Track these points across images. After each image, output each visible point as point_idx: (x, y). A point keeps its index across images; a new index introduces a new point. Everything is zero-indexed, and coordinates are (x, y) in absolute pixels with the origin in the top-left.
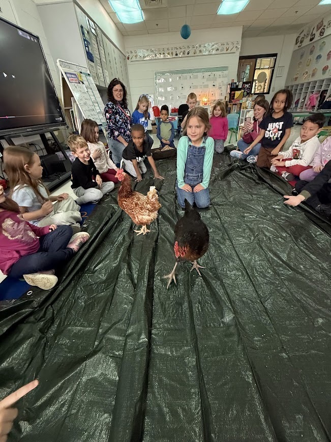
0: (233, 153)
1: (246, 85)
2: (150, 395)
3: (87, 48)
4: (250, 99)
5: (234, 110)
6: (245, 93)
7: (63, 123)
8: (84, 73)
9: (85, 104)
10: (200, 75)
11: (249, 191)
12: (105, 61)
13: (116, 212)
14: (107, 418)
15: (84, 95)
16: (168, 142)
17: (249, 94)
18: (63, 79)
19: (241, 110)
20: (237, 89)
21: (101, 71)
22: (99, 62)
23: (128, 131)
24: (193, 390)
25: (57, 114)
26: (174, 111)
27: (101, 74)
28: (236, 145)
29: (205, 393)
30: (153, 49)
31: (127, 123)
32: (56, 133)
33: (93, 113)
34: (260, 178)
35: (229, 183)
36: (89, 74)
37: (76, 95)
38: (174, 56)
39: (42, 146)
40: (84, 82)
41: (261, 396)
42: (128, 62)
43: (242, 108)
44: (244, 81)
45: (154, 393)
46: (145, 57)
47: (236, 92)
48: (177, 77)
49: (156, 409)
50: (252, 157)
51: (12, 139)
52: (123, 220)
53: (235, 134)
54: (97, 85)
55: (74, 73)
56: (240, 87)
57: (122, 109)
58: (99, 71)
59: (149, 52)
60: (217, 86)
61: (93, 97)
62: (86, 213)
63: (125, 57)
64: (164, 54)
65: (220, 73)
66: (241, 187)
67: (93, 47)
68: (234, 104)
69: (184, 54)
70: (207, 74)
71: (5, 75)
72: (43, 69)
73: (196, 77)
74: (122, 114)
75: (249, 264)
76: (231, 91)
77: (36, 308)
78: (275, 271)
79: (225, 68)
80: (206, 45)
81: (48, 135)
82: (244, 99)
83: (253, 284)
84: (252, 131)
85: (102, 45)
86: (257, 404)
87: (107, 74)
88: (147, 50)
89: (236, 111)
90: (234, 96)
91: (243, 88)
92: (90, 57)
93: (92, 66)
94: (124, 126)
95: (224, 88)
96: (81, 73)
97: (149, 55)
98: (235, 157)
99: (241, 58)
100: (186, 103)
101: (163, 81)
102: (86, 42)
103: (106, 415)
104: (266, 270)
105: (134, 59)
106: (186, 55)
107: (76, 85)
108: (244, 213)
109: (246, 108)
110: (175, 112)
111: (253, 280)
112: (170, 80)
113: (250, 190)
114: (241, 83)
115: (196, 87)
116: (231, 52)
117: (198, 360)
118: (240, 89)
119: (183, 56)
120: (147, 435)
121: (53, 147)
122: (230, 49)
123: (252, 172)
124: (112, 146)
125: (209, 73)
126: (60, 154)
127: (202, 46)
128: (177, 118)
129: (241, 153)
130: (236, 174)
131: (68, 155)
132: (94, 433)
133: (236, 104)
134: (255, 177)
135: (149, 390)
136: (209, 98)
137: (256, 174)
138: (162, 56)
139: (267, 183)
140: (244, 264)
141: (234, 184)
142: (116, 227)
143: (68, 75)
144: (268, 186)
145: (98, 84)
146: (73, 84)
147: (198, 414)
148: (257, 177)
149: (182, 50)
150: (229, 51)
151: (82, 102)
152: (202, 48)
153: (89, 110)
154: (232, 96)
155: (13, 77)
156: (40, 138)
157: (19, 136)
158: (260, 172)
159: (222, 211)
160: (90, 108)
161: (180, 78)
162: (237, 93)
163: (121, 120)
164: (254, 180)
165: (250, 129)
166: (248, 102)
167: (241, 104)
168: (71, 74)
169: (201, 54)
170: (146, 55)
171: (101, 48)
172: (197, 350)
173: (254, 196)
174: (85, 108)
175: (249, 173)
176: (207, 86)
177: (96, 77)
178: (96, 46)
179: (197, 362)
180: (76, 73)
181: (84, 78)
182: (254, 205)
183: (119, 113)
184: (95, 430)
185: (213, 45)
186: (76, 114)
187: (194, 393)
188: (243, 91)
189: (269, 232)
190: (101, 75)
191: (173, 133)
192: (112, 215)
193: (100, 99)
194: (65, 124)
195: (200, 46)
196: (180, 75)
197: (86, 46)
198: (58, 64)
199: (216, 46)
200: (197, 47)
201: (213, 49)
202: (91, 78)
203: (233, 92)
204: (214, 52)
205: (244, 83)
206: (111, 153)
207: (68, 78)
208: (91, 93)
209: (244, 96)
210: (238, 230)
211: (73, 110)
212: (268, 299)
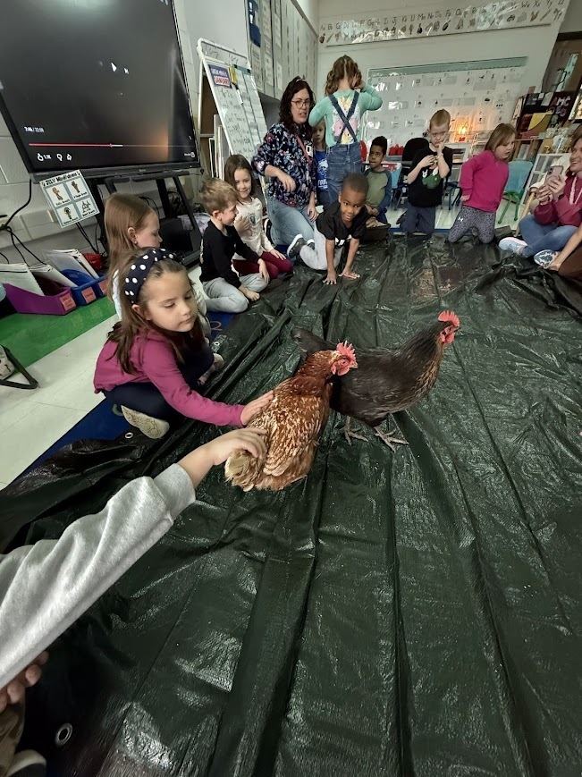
0: (505, 243)
1: (560, 100)
2: (308, 631)
3: (251, 16)
4: (565, 130)
5: (523, 155)
6: (556, 118)
7: (195, 163)
8: (241, 69)
9: (236, 128)
10: (461, 75)
11: (531, 321)
12: (279, 44)
13: (270, 328)
14: (234, 644)
15: (236, 111)
16: (375, 210)
17: (563, 120)
18: (205, 79)
19: (539, 155)
20: (539, 108)
21: (270, 66)
22: (268, 45)
23: (304, 185)
24: (383, 642)
25: (186, 146)
26: (396, 151)
27: (268, 69)
28: (514, 227)
29: (404, 650)
30: (373, 19)
31: (304, 168)
32: (182, 180)
33: (246, 146)
34: (559, 299)
35: (490, 301)
36: (249, 70)
37: (222, 112)
38: (415, 33)
39: (159, 203)
40: (239, 86)
41: (509, 686)
42: (321, 47)
43: (541, 149)
44: (558, 90)
45: (315, 629)
46: (354, 37)
47: (535, 115)
48: (412, 80)
49: (316, 653)
50: (547, 254)
51: (115, 185)
52: (281, 344)
53: (514, 206)
54: (259, 93)
55: (223, 66)
56: (546, 103)
57: (299, 141)
58: (266, 64)
59: (364, 27)
60: (494, 102)
61: (250, 117)
62: (220, 324)
63: (317, 36)
64: (394, 29)
65: (506, 71)
66: (514, 312)
67: (261, 15)
68: (524, 142)
69: (435, 29)
70: (476, 74)
71: (114, 68)
72: (173, 58)
73: (454, 81)
74: (296, 151)
75: (512, 457)
76: (523, 113)
77: (138, 459)
78: (565, 478)
79: (519, 61)
80: (488, 8)
81: (170, 184)
82: (551, 131)
83: (516, 493)
84: (560, 197)
85: (278, 11)
86: (500, 697)
87: (280, 71)
88: (362, 22)
89: (525, 157)
90: (528, 125)
91: (552, 106)
92: (255, 35)
93: (255, 54)
94: (299, 173)
95: (508, 107)
96: (236, 66)
97: (362, 33)
98: (509, 251)
99: (562, 37)
100: (421, 136)
101: (382, 88)
102: (251, 4)
103: (233, 640)
104: (547, 474)
105: (333, 41)
106: (440, 31)
107: (225, 90)
108: (514, 360)
109: (551, 151)
110: (396, 154)
111: (516, 486)
112: (398, 86)
113: (534, 319)
114: (549, 96)
115: (449, 102)
116: (542, 22)
117: (397, 597)
118: (544, 109)
119: (435, 33)
120: (300, 686)
121: (175, 207)
122: (539, 16)
123: (542, 284)
124: (273, 212)
125: (483, 72)
126: (185, 219)
127: (478, 10)
128: (399, 165)
129: (523, 244)
130: (507, 285)
131: (198, 222)
132: (213, 659)
133: (528, 142)
134: (548, 294)
135: (307, 622)
136: (471, 128)
137: (551, 289)
138: (389, 34)
139: (574, 308)
140: (503, 456)
141: (500, 304)
142: (270, 354)
143: (214, 71)
144: (576, 313)
145: (261, 89)
146: (220, 88)
147: (388, 679)
148: (553, 296)
149: (434, 21)
150: (536, 21)
151: (231, 124)
152: (477, 15)
153: (241, 142)
154: (523, 123)
155: (126, 71)
156: (157, 189)
157: (127, 180)
158: (561, 286)
159: (469, 353)
160: (245, 136)
161: (418, 81)
162: (537, 118)
163: (292, 162)
164: (546, 301)
165: (556, 191)
166: (556, 138)
167: (541, 141)
168: (219, 69)
169: (472, 29)
170: (357, 33)
171: (276, 17)
172: (395, 581)
173: (540, 330)
174: (236, 136)
175: (536, 285)
176: (472, 101)
177: (261, 77)
178: (267, 13)
179: (394, 599)
180: (227, 67)
181: (239, 77)
182: (538, 349)
183: (291, 147)
184: (216, 657)
185: (503, 8)
186: (219, 147)
187: (386, 647)
188: (550, 113)
189: (562, 404)
190: (269, 73)
191: (386, 194)
192: (263, 331)
193: (261, 121)
194: (198, 165)
195: (474, 11)
196: (419, 76)
197: (250, 13)
198: (199, 48)
199: (509, 10)
200: (466, 13)
201: (501, 18)
202: (252, 79)
203: (527, 115)
204: (503, 23)
205: (557, 95)
206: (269, 223)
207: (213, 75)
208: (248, 108)
209: (550, 124)
210: (496, 390)
211: (214, 138)
212: (544, 526)
